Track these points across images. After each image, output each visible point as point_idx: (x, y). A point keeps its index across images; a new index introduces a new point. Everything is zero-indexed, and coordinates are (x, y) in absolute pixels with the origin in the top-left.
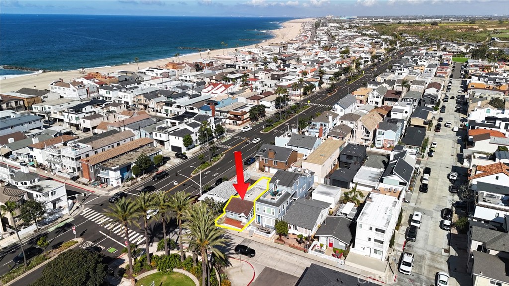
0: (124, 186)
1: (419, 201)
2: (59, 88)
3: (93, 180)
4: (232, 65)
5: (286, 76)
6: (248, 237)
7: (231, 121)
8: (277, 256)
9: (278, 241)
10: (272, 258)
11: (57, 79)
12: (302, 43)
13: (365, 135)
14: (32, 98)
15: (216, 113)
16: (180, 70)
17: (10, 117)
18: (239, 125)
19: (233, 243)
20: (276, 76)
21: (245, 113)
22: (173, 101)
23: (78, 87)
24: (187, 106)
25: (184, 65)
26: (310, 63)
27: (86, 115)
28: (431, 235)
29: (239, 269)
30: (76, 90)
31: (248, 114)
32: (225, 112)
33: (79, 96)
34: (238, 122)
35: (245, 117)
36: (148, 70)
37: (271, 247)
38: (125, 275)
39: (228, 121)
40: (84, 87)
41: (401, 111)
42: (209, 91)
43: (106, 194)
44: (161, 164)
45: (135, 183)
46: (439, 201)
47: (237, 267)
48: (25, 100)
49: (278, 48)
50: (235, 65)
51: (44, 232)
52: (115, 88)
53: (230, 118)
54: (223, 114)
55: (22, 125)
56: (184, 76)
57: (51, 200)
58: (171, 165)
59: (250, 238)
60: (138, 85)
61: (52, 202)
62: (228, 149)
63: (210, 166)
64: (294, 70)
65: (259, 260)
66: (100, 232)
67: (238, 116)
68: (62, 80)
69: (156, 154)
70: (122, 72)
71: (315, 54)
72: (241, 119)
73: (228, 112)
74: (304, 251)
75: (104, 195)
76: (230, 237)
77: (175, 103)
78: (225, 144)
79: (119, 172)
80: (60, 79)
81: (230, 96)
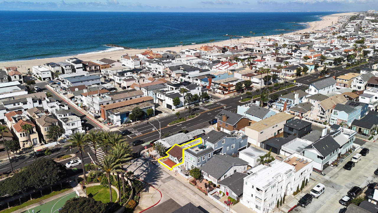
0: (121, 127)
1: (336, 176)
2: (125, 60)
3: (106, 120)
4: (251, 49)
5: (289, 59)
6: (173, 175)
7: (220, 91)
8: (184, 193)
9: (192, 183)
10: (179, 194)
11: (125, 54)
12: (326, 33)
13: (321, 114)
14: (105, 65)
15: (212, 84)
16: (209, 51)
17: (84, 75)
18: (226, 94)
19: (160, 177)
20: (280, 59)
21: (232, 86)
22: (187, 73)
23: (135, 59)
24: (194, 77)
25: (214, 48)
26: (320, 50)
27: (126, 78)
28: (325, 206)
29: (152, 196)
30: (133, 61)
31: (234, 87)
32: (217, 84)
33: (135, 66)
34: (225, 92)
35: (232, 88)
36: (187, 51)
37: (185, 186)
38: (81, 182)
39: (219, 91)
40: (138, 60)
41: (370, 96)
42: (217, 68)
43: (108, 130)
44: (153, 115)
45: (129, 125)
46: (357, 179)
47: (151, 194)
48: (101, 66)
49: (300, 37)
50: (253, 49)
51: (60, 147)
52: (155, 62)
53: (220, 89)
54: (216, 85)
55: (88, 81)
56: (209, 56)
57: (71, 128)
58: (159, 117)
59: (175, 176)
60: (171, 61)
61: (72, 130)
62: (205, 111)
63: (184, 121)
64: (299, 55)
65: (170, 193)
66: (88, 153)
67: (226, 87)
68: (128, 55)
69: (150, 108)
70: (168, 51)
71: (330, 42)
72: (227, 90)
73: (219, 84)
74: (206, 194)
75: (107, 130)
76: (162, 172)
77: (188, 74)
78: (206, 107)
79: (119, 117)
80: (127, 54)
81: (231, 72)
